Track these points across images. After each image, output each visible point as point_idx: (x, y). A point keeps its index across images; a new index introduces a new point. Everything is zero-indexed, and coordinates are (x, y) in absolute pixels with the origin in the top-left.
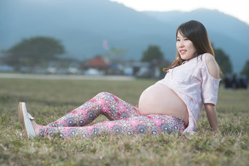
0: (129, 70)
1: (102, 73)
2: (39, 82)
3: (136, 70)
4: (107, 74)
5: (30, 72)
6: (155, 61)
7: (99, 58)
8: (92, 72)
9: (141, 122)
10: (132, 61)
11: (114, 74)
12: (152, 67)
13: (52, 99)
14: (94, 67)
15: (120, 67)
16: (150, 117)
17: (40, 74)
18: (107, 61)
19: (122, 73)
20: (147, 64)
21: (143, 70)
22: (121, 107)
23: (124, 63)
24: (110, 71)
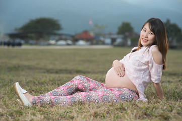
0: (108, 41)
1: (88, 43)
2: (42, 51)
3: (113, 40)
4: (92, 44)
5: (36, 44)
6: (127, 34)
7: (86, 32)
8: (81, 42)
9: (105, 93)
10: (110, 34)
11: (97, 44)
12: (125, 38)
13: (50, 67)
14: (82, 39)
15: (102, 39)
16: (111, 90)
17: (44, 45)
18: (92, 34)
19: (103, 43)
20: (121, 36)
21: (119, 41)
22: (92, 85)
23: (104, 36)
24: (94, 42)
